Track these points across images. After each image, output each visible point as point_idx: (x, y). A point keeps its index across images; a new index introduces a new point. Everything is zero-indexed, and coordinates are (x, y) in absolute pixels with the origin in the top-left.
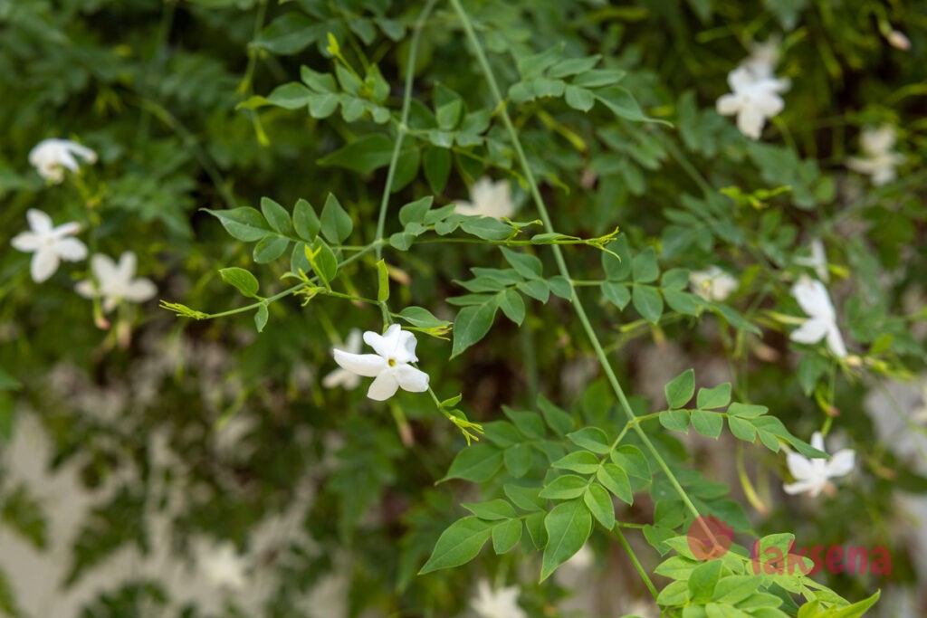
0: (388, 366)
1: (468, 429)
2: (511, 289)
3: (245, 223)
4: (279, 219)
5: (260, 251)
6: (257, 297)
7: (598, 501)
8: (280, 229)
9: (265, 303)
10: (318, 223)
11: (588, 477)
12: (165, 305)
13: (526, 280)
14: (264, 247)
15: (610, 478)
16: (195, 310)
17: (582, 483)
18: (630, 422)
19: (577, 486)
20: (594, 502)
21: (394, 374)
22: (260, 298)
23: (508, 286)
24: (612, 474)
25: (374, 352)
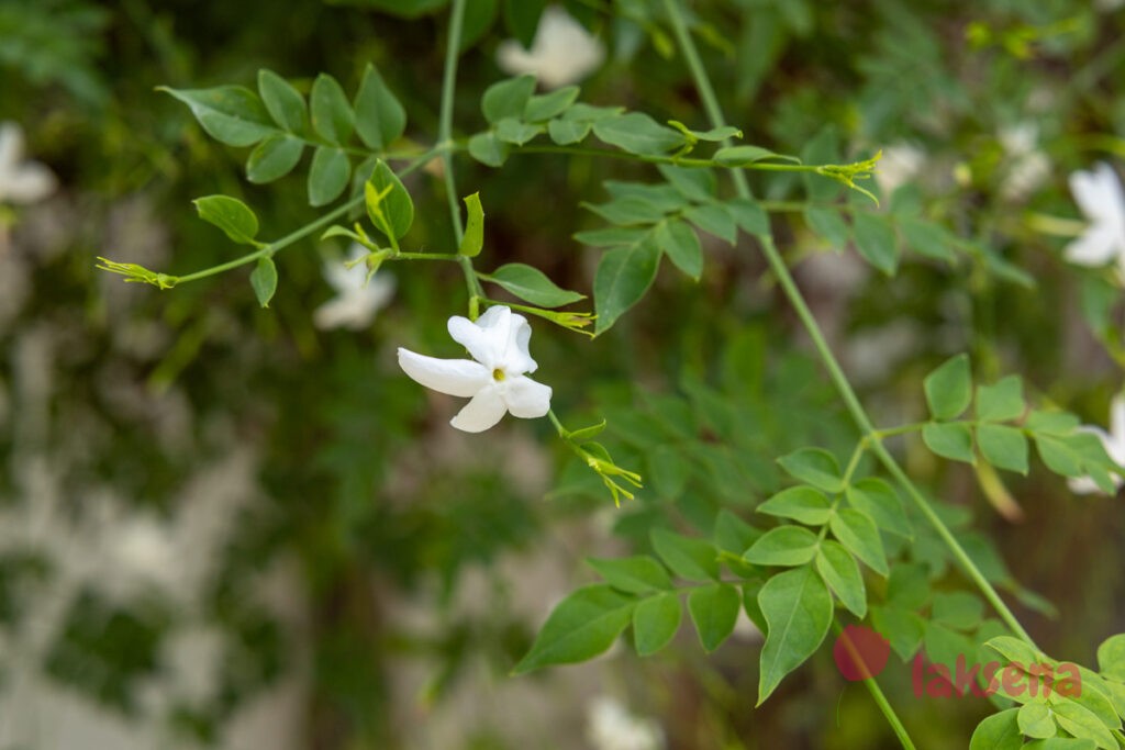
0: (492, 380)
1: (617, 478)
2: (674, 218)
3: (232, 114)
4: (289, 108)
5: (257, 163)
6: (254, 243)
7: (838, 571)
8: (290, 126)
9: (267, 253)
10: (350, 115)
11: (816, 529)
12: (106, 266)
13: (694, 204)
14: (264, 157)
15: (850, 531)
16: (157, 272)
17: (809, 540)
18: (865, 440)
19: (803, 545)
20: (832, 572)
21: (502, 393)
22: (259, 245)
23: (668, 214)
24: (853, 526)
25: (469, 357)
